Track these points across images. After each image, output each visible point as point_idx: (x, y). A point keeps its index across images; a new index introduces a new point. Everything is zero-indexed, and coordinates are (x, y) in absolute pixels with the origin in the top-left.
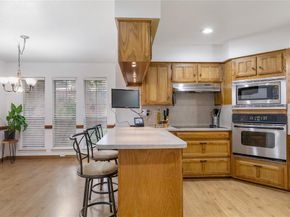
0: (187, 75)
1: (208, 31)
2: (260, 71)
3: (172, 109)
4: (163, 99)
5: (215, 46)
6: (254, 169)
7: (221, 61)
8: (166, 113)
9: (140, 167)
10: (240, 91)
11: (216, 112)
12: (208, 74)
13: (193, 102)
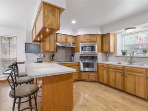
0: (63, 40)
1: (74, 22)
2: (89, 41)
3: (56, 54)
4: (52, 50)
5: (73, 29)
6: (87, 76)
7: (75, 35)
8: (53, 56)
9: (54, 84)
10: (82, 48)
11: (73, 55)
12: (70, 40)
13: (64, 51)
